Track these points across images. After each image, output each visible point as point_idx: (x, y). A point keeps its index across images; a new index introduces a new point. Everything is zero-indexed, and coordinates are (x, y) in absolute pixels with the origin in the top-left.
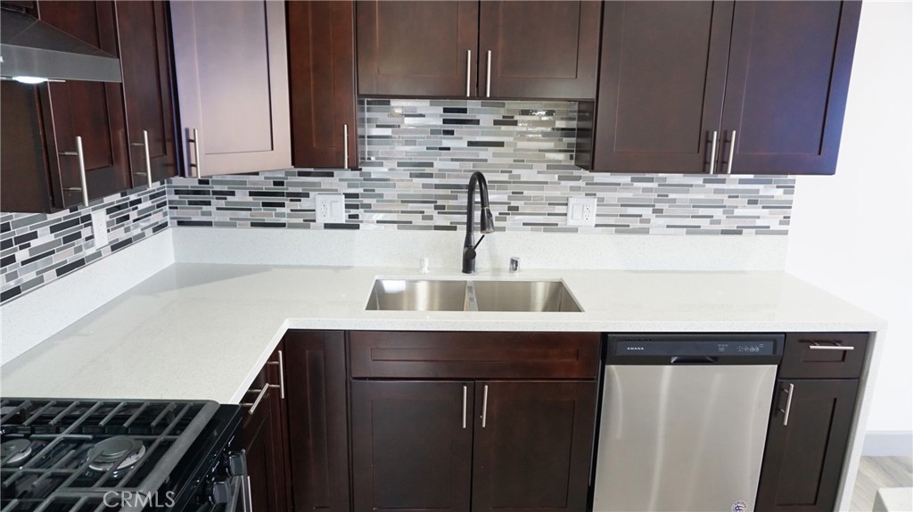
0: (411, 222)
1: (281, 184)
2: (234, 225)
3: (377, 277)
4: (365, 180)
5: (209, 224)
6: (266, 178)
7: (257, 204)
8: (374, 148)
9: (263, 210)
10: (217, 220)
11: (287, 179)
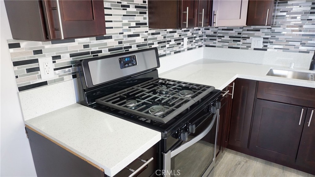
0: (289, 49)
1: (240, 34)
2: (223, 47)
3: (271, 68)
4: (272, 32)
5: (214, 46)
6: (235, 32)
7: (231, 41)
8: (278, 20)
9: (233, 43)
10: (217, 45)
11: (242, 32)
